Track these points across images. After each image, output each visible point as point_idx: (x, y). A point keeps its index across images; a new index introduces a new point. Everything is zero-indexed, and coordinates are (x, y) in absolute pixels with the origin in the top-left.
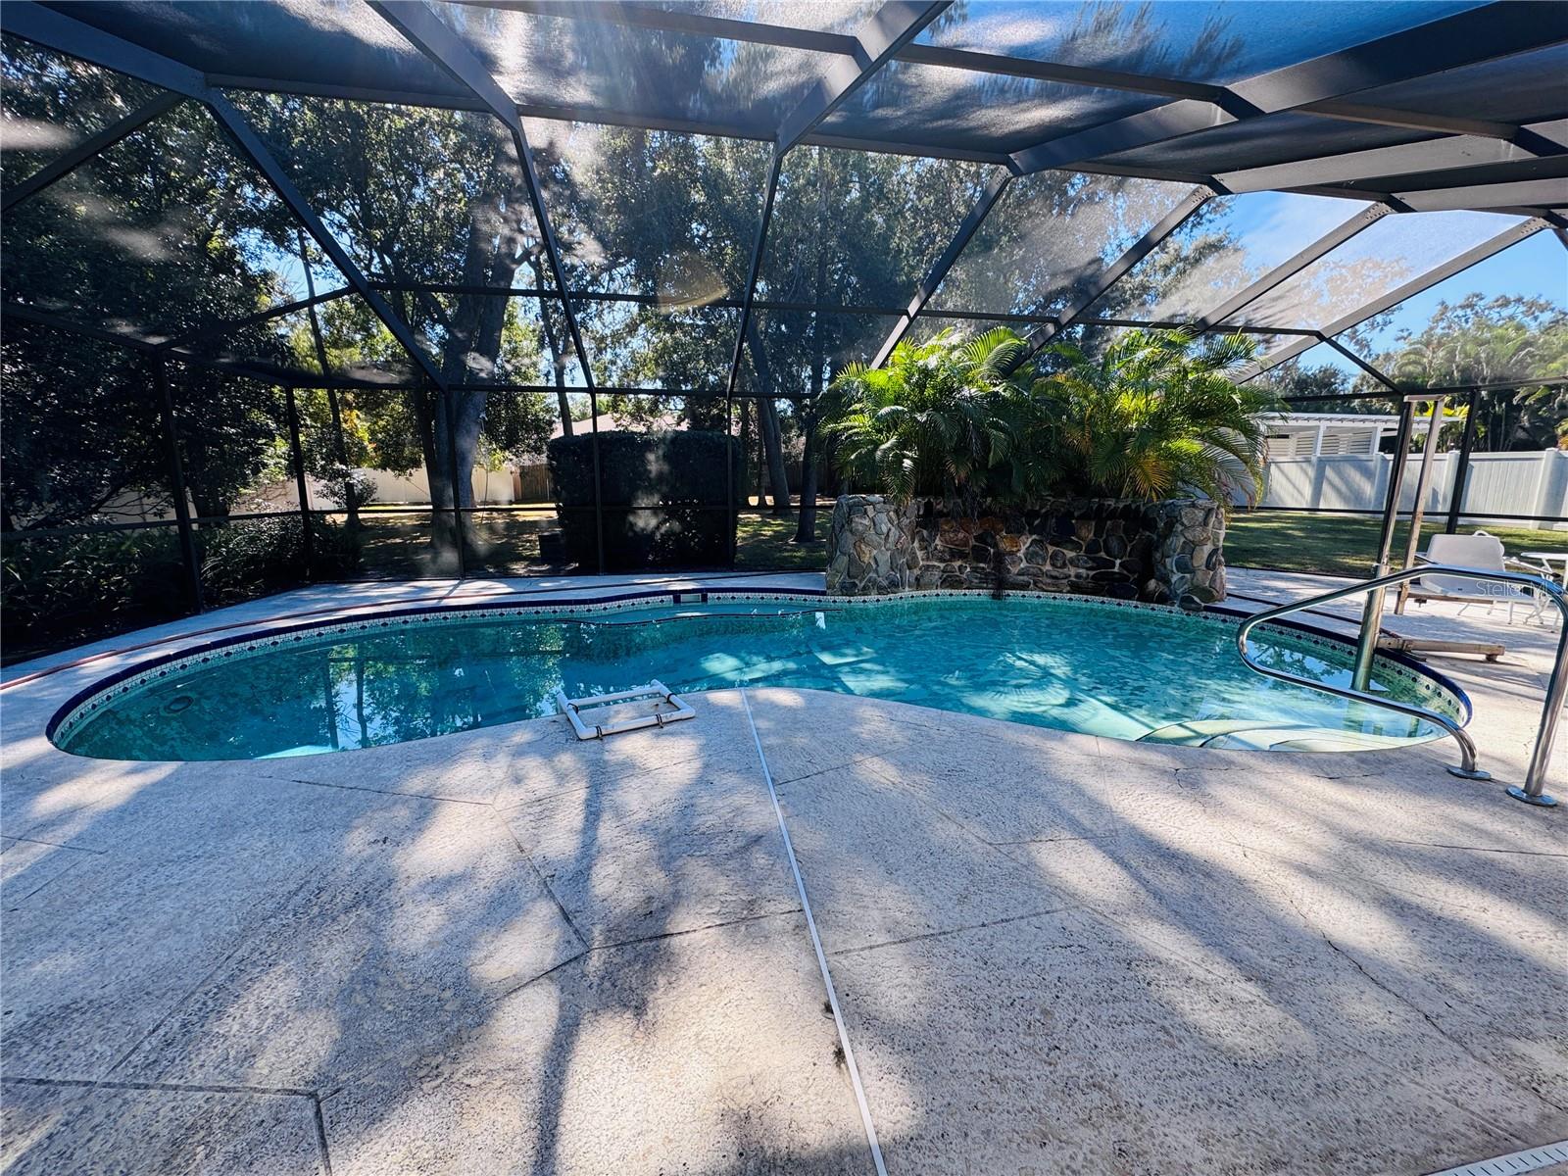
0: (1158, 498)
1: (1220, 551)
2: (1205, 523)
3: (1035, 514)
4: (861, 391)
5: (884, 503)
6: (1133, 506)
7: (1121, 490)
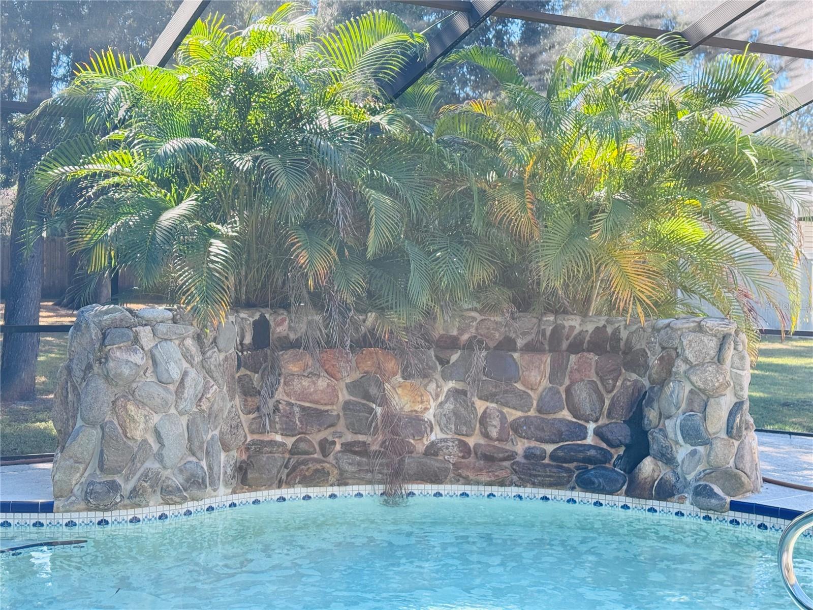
0: (647, 315)
1: (746, 406)
2: (719, 359)
3: (451, 343)
4: (125, 105)
5: (174, 321)
6: (609, 330)
7: (588, 300)
